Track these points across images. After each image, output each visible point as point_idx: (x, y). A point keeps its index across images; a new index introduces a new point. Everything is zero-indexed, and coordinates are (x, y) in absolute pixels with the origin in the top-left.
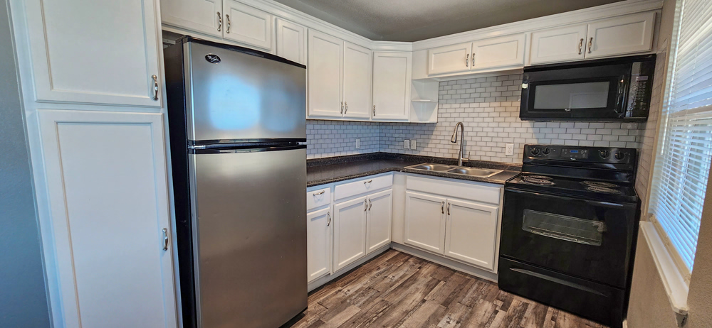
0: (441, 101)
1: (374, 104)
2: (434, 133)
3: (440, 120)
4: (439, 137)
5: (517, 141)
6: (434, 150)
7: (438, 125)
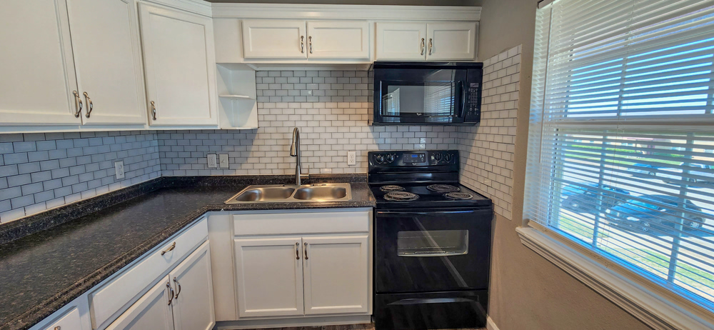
0: (261, 99)
1: (151, 99)
2: (255, 142)
3: (262, 124)
4: (263, 148)
5: (358, 147)
6: (257, 166)
7: (260, 130)
